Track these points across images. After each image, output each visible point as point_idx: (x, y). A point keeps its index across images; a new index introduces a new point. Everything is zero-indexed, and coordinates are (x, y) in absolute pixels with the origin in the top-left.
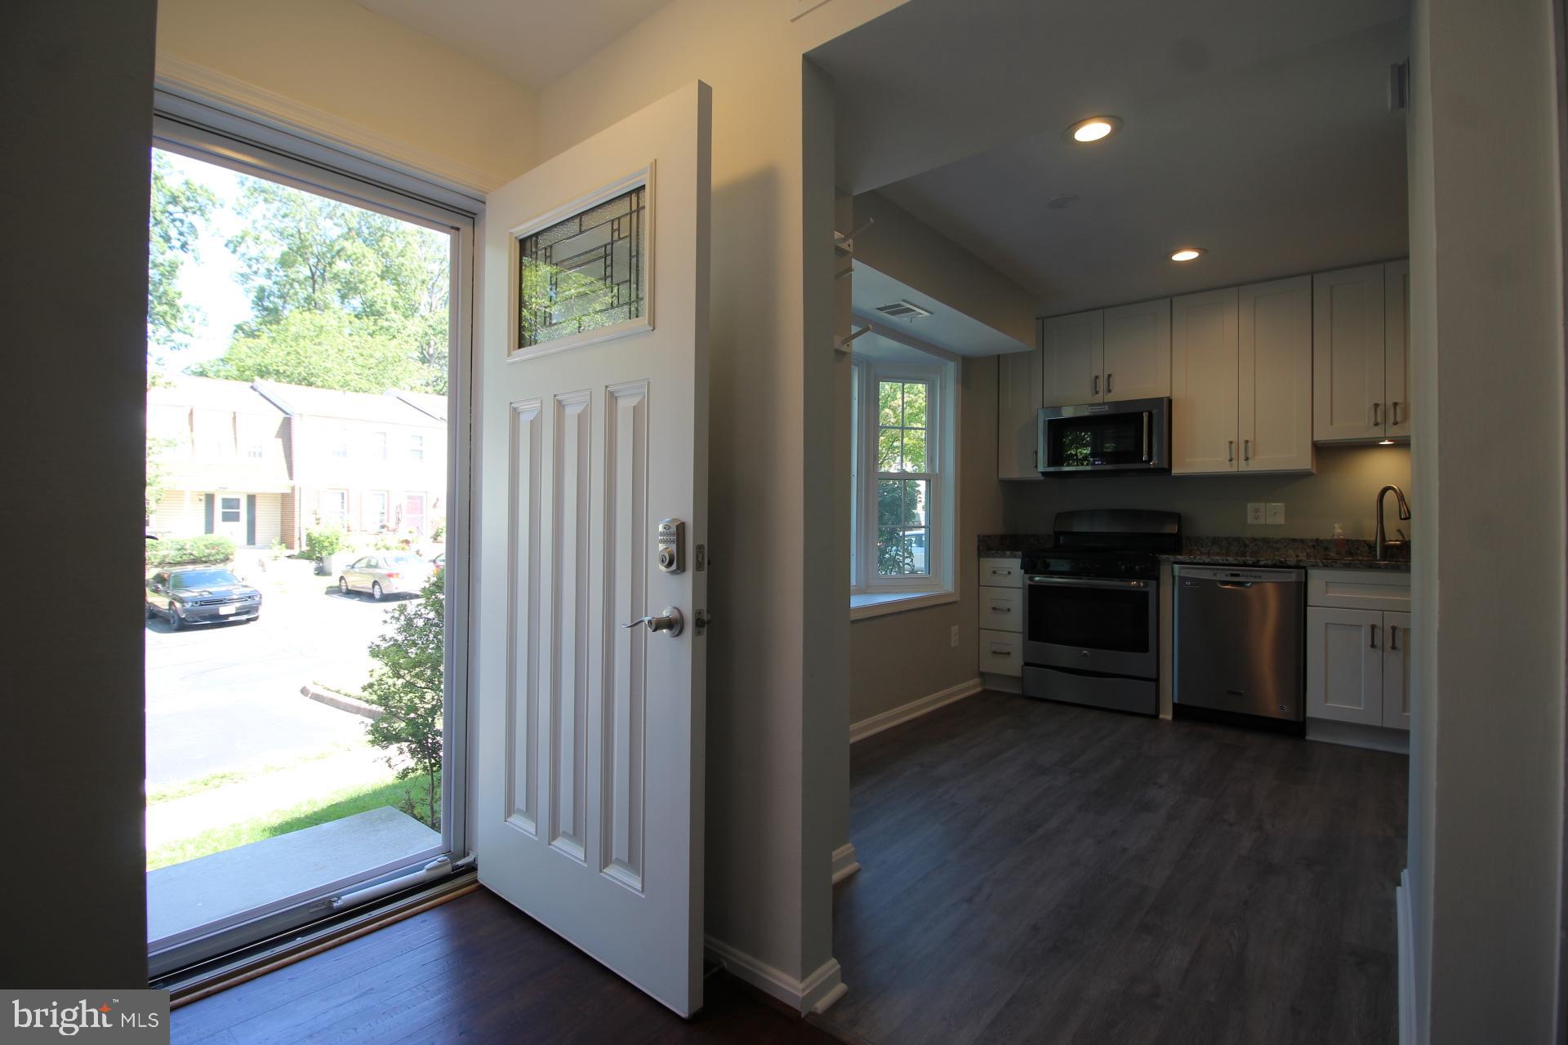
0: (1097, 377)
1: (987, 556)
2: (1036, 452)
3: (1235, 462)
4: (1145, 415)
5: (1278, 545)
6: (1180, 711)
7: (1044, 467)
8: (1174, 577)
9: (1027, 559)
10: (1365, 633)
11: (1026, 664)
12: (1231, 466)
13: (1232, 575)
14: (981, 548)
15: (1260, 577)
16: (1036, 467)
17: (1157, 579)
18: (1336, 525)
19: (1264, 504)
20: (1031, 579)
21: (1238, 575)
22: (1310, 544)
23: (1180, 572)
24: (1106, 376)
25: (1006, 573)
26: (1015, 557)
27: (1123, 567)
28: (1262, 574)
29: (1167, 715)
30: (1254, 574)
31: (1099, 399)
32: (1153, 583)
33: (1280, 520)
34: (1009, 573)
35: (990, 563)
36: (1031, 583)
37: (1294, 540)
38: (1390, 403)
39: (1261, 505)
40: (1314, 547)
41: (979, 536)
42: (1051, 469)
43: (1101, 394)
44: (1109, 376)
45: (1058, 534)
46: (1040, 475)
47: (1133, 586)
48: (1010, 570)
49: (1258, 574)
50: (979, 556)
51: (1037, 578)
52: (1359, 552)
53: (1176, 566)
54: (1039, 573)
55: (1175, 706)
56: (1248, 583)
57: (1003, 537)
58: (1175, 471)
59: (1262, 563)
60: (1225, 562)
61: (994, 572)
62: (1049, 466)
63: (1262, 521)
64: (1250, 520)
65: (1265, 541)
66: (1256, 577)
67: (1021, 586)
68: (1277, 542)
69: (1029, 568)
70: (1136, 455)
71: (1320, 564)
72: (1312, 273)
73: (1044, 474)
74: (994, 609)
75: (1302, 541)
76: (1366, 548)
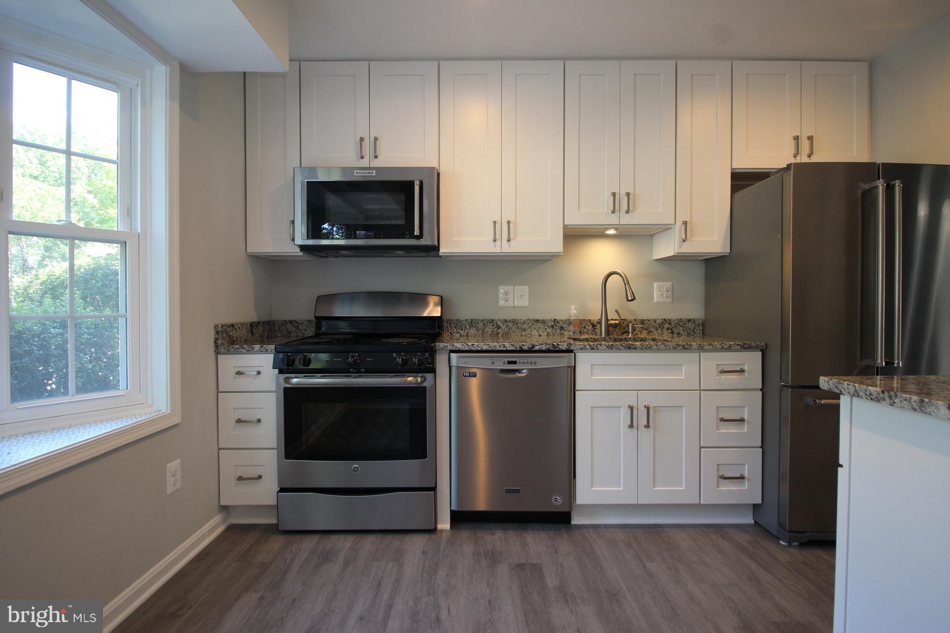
0: (362, 139)
1: (228, 352)
2: (293, 222)
3: (498, 242)
4: (417, 183)
5: (525, 326)
6: (459, 518)
7: (303, 239)
8: (450, 367)
9: (281, 356)
10: (624, 414)
11: (282, 490)
12: (495, 247)
13: (510, 363)
14: (219, 342)
15: (535, 363)
16: (293, 240)
17: (433, 370)
18: (572, 307)
19: (512, 287)
20: (287, 380)
21: (515, 363)
22: (550, 324)
23: (458, 362)
24: (372, 139)
25: (256, 373)
26: (266, 352)
27: (399, 360)
28: (537, 360)
29: (444, 524)
30: (530, 360)
31: (364, 163)
32: (429, 376)
33: (525, 302)
34: (259, 373)
35: (231, 362)
36: (288, 386)
37: (537, 321)
38: (623, 193)
39: (510, 288)
40: (552, 326)
41: (216, 326)
42: (311, 242)
43: (366, 159)
44: (376, 139)
45: (319, 319)
46: (298, 250)
47: (410, 382)
48: (259, 369)
49: (533, 360)
50: (217, 353)
51: (295, 380)
52: (585, 330)
53: (453, 355)
54: (298, 372)
55: (453, 513)
56: (523, 369)
57: (253, 326)
58: (443, 250)
59: (537, 348)
60: (502, 348)
61: (239, 373)
62: (308, 238)
63: (510, 304)
64: (502, 303)
65: (514, 322)
66: (531, 363)
67: (274, 389)
68: (524, 323)
69: (285, 366)
70: (406, 230)
71: (588, 347)
72: (564, 59)
73: (303, 248)
74: (239, 421)
75: (544, 322)
76: (591, 327)
